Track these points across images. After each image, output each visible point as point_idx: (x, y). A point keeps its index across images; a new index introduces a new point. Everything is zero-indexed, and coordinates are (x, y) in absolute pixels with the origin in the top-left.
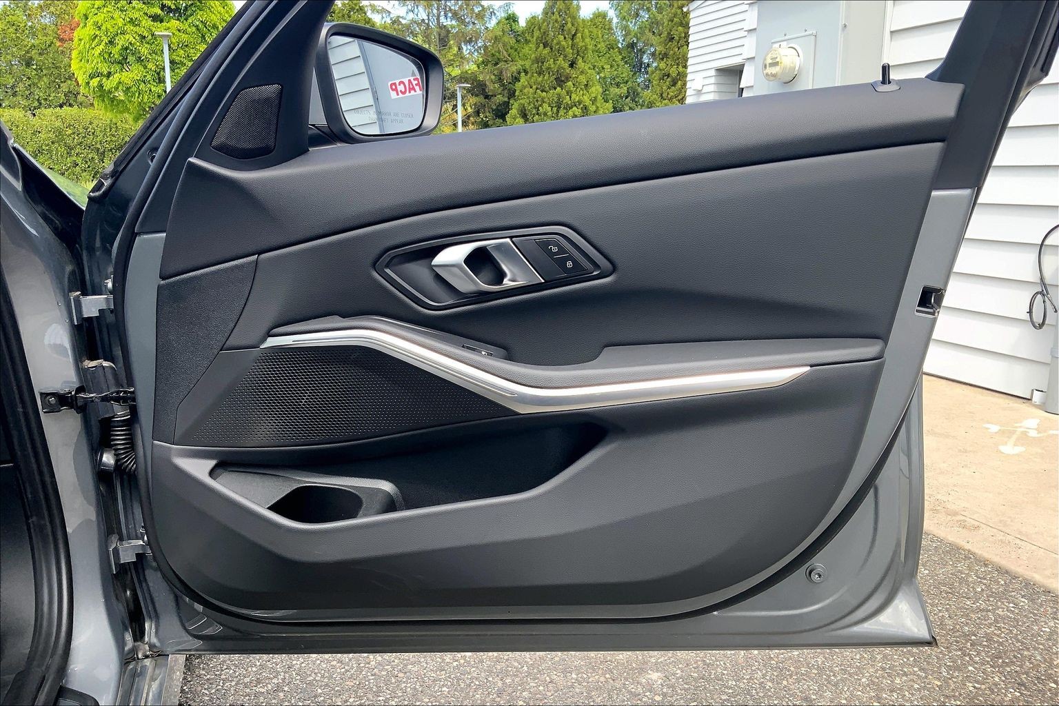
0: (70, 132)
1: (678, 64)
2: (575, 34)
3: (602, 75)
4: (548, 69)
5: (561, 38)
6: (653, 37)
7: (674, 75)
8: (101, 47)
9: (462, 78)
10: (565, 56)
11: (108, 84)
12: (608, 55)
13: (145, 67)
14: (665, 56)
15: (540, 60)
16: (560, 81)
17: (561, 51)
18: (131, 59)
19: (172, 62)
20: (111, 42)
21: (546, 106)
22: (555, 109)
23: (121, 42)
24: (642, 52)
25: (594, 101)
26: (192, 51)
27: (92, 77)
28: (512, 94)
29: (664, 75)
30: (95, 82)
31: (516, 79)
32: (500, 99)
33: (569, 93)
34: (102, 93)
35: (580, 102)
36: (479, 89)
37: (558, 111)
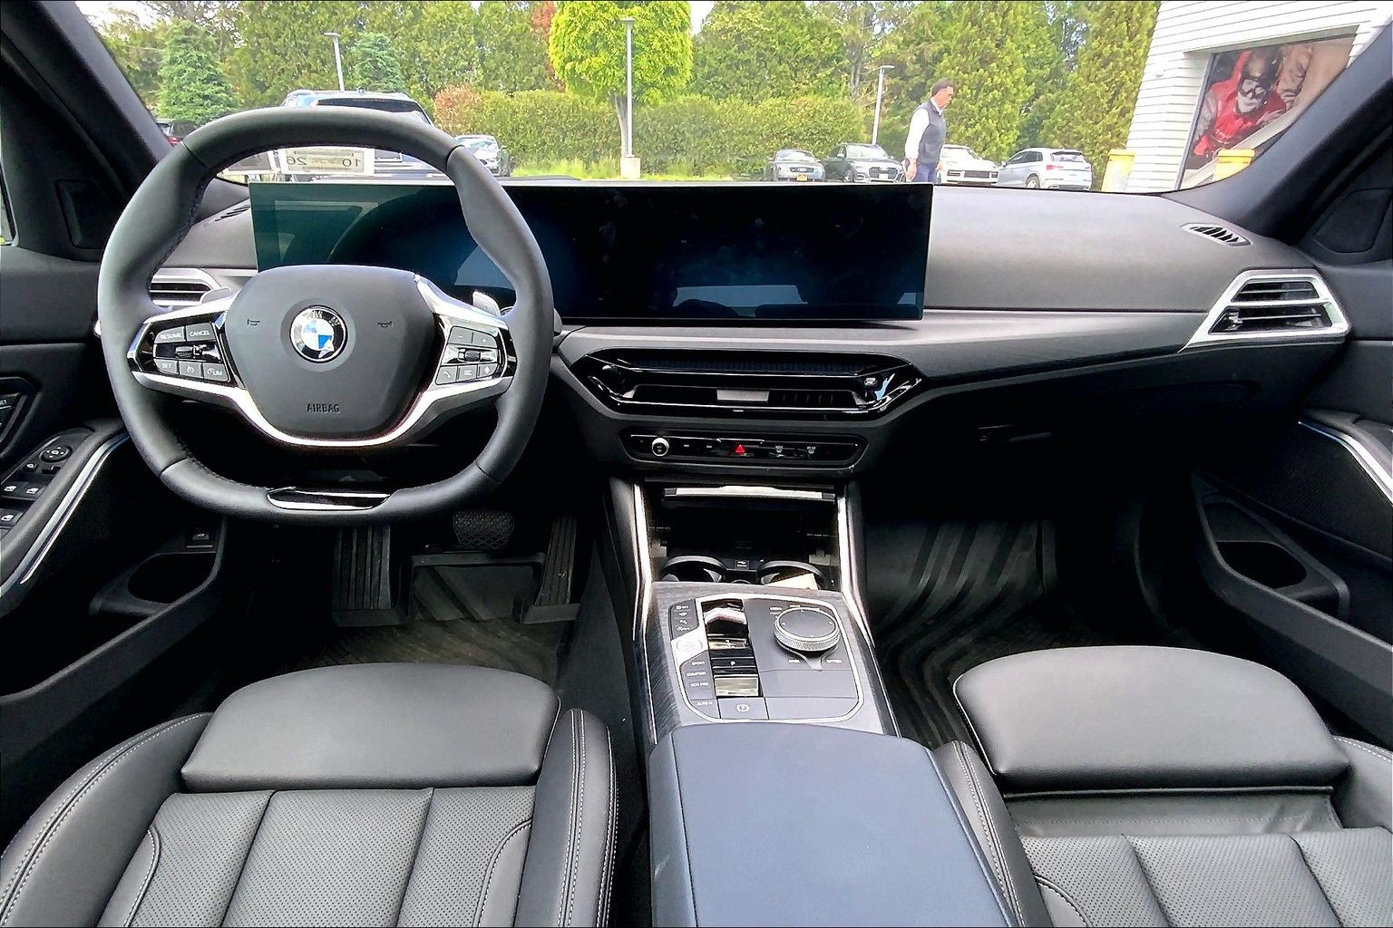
0: (540, 112)
1: (1113, 44)
2: (1008, 10)
3: (1027, 55)
4: (973, 49)
5: (992, 14)
6: (1089, 13)
7: (1107, 55)
8: (575, 33)
9: (883, 60)
10: (994, 35)
11: (579, 68)
12: (1036, 33)
13: (610, 53)
14: (1099, 33)
15: (966, 40)
16: (984, 62)
17: (990, 29)
18: (599, 44)
19: (633, 47)
20: (583, 28)
21: (965, 88)
22: (974, 92)
23: (592, 28)
24: (1071, 29)
25: (1016, 83)
26: (651, 36)
27: (565, 62)
28: (931, 75)
29: (1095, 55)
30: (568, 66)
31: (937, 59)
32: (916, 80)
33: (991, 75)
34: (574, 77)
35: (1002, 84)
36: (898, 70)
37: (977, 94)
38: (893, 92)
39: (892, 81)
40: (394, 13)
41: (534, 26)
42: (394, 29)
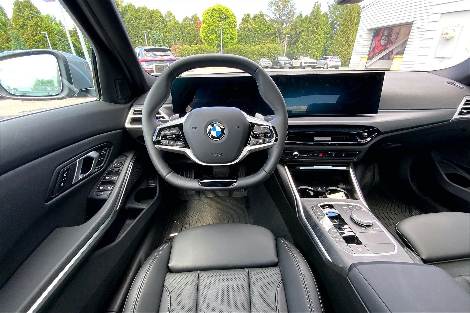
0: (198, 50)
1: (346, 27)
2: (319, 19)
3: (324, 31)
4: (310, 30)
5: (315, 21)
6: (340, 19)
7: (345, 30)
8: (207, 29)
9: (286, 34)
10: (315, 26)
11: (209, 39)
12: (326, 25)
13: (216, 34)
14: (343, 25)
15: (308, 28)
16: (313, 34)
17: (315, 25)
18: (214, 32)
19: (222, 32)
20: (209, 28)
21: (308, 40)
22: (311, 41)
23: (211, 27)
24: (335, 24)
25: (321, 39)
26: (227, 29)
27: (205, 37)
28: (299, 37)
29: (342, 31)
30: (206, 38)
31: (301, 33)
32: (295, 39)
33: (315, 37)
34: (207, 42)
35: (318, 39)
36: (291, 37)
37: (311, 42)
38: (289, 42)
39: (289, 39)
40: (159, 25)
41: (196, 28)
42: (159, 29)
